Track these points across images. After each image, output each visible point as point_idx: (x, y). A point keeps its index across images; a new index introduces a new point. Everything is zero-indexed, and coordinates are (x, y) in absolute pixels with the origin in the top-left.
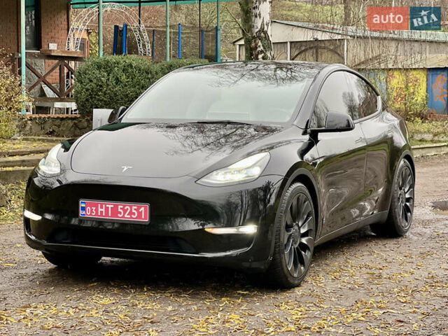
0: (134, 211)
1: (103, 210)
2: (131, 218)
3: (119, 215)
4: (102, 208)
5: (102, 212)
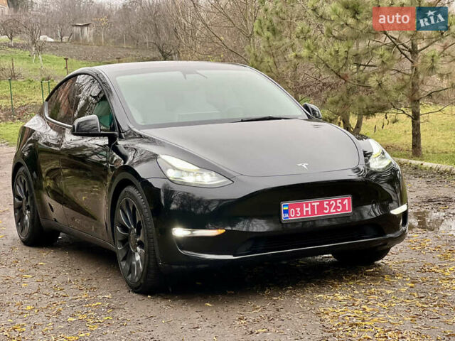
5: (307, 211)
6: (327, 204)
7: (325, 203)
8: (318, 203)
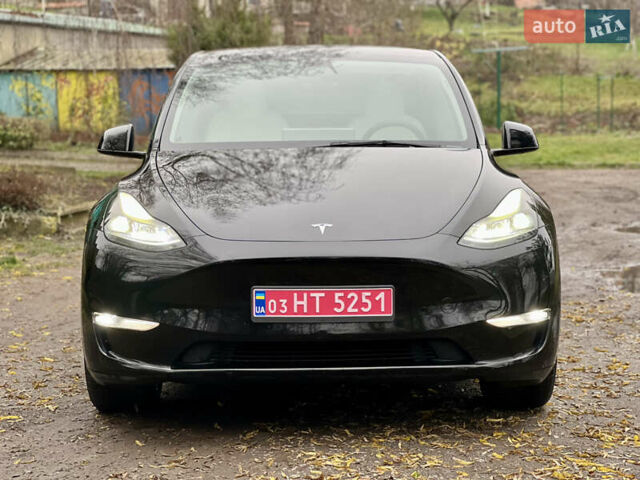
0: (364, 300)
1: (304, 303)
2: (361, 312)
3: (336, 309)
4: (300, 298)
6: (340, 298)
7: (337, 295)
8: (323, 295)
